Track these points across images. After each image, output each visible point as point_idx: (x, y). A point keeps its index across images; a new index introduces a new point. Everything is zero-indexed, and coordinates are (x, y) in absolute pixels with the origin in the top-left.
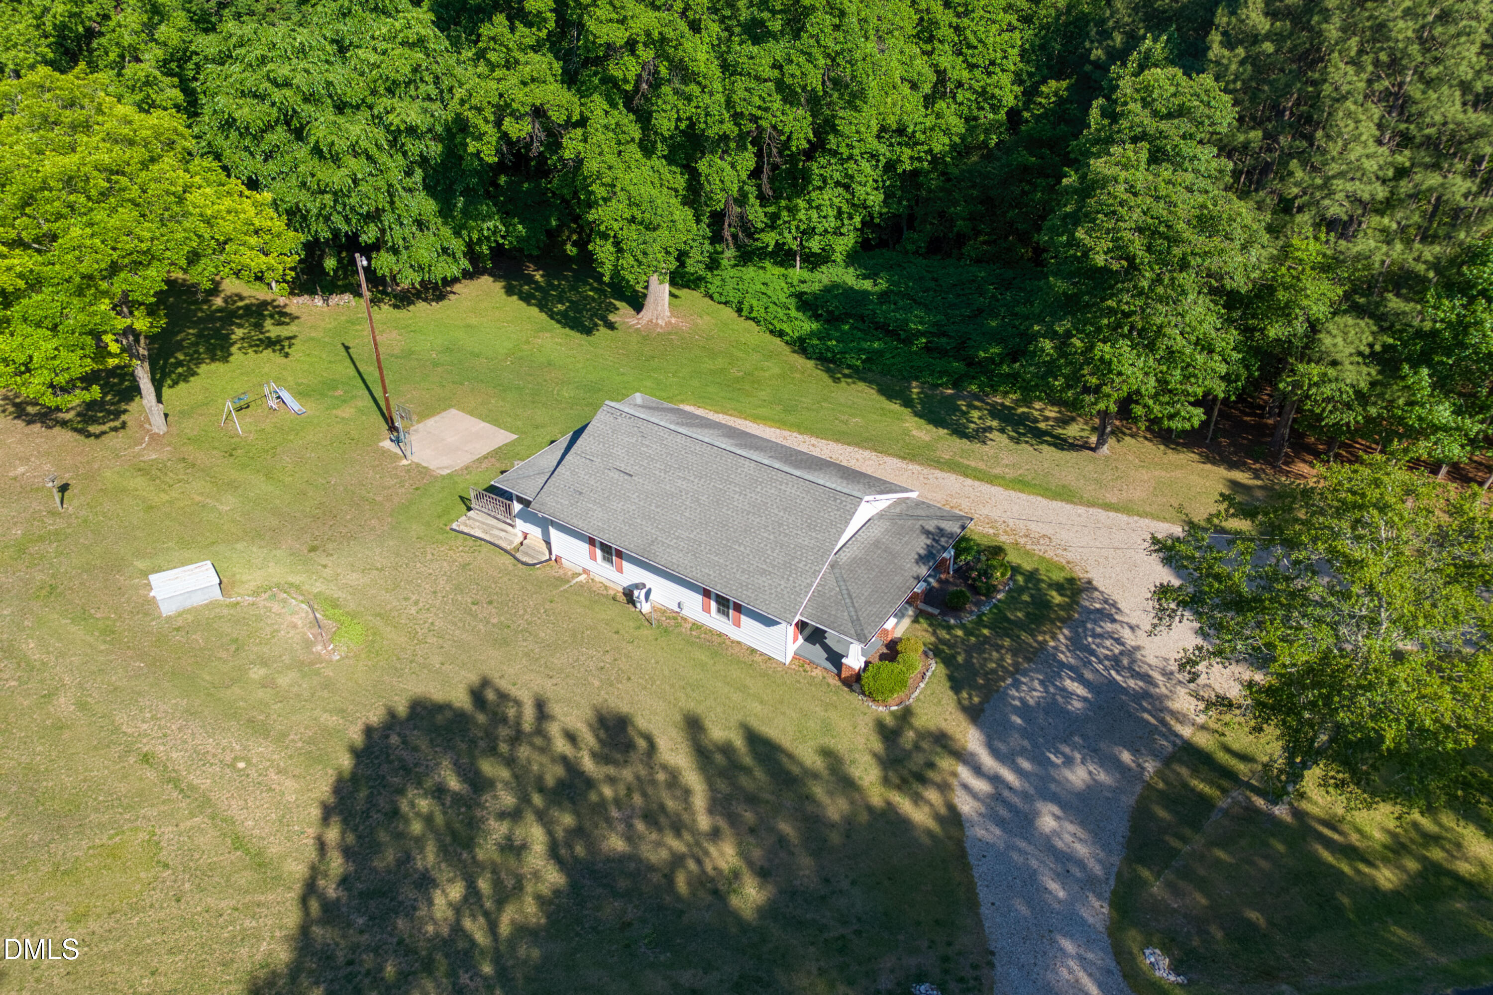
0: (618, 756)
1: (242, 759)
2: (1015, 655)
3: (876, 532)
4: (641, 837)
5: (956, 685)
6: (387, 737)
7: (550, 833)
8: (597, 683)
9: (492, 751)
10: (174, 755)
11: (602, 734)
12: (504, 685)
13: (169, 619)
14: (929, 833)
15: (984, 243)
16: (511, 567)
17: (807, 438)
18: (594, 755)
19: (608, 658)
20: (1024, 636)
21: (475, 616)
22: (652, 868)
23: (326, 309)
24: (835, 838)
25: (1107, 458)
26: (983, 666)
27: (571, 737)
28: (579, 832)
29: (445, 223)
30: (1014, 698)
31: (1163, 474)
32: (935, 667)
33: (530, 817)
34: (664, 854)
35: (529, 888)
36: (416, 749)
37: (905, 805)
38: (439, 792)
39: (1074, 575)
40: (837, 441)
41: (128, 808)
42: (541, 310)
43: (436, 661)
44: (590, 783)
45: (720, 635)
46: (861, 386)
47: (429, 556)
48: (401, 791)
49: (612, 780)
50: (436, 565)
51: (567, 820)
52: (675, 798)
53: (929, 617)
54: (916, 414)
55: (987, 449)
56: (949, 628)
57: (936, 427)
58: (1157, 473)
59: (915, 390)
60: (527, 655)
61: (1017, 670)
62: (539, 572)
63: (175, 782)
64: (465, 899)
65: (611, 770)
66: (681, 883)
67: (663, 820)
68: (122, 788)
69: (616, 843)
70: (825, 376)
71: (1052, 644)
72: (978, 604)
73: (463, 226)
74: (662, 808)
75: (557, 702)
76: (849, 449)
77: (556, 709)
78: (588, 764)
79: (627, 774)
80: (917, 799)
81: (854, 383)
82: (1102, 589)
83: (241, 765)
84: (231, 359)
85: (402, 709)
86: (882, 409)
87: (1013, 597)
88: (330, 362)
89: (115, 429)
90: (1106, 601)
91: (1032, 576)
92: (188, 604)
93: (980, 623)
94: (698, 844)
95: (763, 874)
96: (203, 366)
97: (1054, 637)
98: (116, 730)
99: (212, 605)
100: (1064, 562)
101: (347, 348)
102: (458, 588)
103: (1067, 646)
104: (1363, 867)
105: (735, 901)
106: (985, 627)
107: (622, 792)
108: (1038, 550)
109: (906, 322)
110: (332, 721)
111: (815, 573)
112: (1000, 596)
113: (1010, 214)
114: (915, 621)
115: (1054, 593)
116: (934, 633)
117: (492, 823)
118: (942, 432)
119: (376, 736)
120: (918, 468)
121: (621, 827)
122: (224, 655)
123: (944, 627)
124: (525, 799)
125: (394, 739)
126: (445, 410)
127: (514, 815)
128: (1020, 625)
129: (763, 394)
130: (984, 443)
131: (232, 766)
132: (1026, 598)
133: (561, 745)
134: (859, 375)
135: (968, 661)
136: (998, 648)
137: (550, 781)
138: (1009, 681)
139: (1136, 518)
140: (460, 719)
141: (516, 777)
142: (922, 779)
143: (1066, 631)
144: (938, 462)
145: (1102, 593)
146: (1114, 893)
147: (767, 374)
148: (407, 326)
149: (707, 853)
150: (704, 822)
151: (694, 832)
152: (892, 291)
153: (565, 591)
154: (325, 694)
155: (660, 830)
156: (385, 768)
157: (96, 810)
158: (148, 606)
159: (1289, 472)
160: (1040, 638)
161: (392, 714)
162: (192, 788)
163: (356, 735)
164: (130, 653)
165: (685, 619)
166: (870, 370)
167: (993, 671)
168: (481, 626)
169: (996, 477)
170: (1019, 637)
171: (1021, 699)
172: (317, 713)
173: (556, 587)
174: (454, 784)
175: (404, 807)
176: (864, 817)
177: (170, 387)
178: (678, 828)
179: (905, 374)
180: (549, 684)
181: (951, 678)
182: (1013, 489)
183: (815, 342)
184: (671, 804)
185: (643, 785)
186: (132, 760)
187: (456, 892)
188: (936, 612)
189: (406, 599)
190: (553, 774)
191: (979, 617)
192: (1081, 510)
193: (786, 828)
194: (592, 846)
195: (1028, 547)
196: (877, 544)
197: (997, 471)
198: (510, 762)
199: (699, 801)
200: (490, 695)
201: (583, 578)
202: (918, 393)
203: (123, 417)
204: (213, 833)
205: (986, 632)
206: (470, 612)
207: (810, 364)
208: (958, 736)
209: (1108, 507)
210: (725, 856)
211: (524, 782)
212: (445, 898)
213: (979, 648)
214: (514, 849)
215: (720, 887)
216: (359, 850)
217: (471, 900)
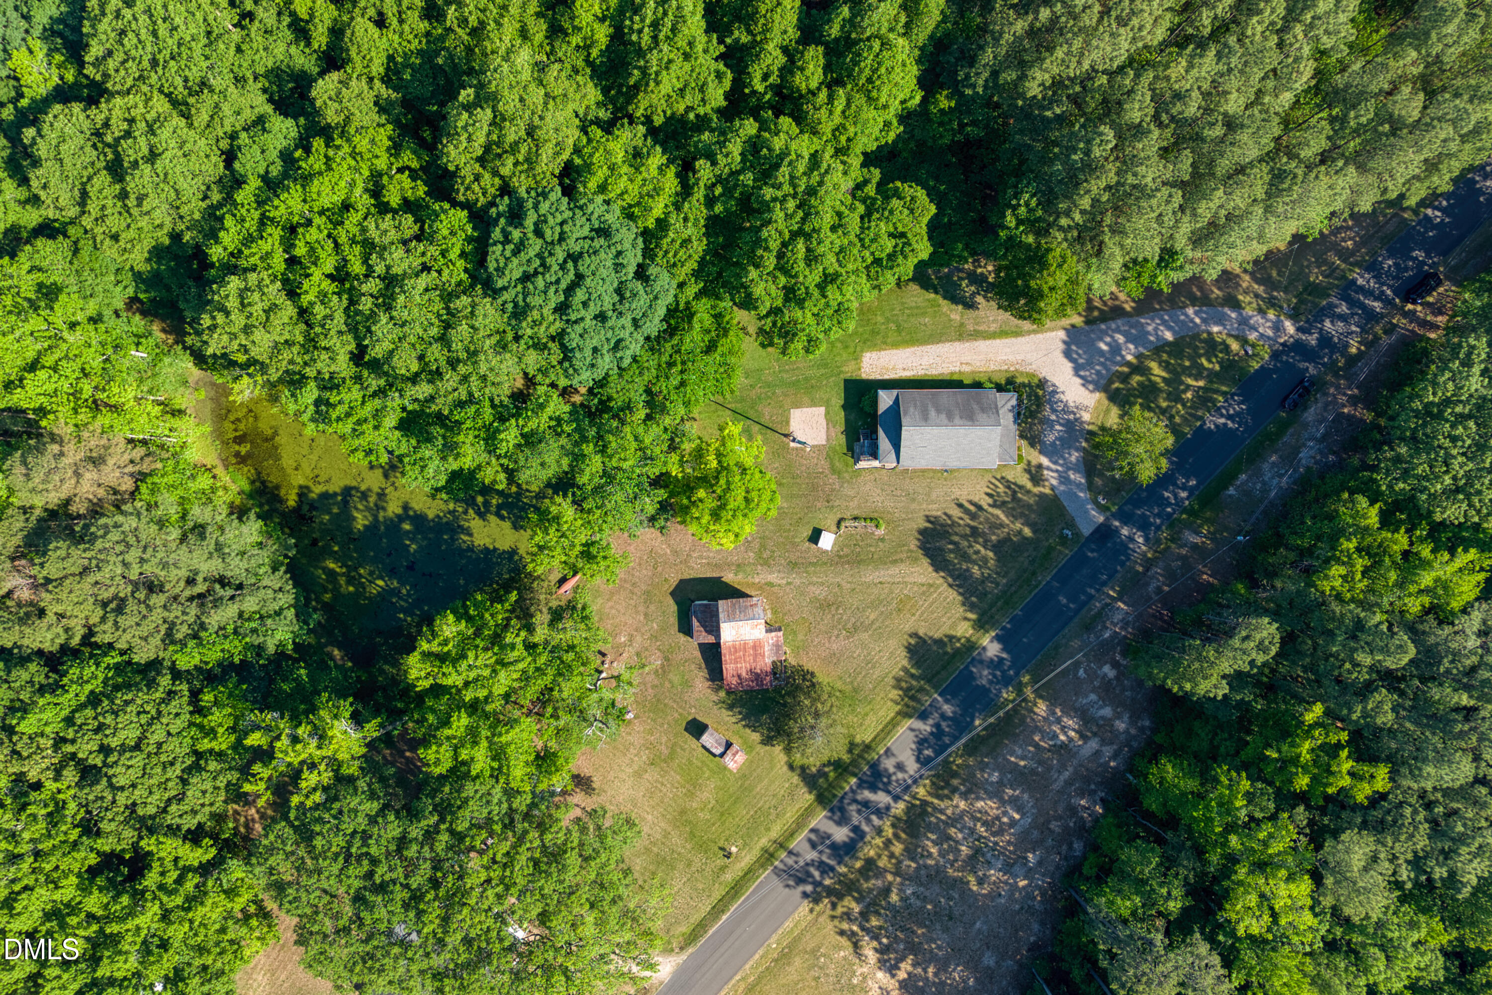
0: (974, 516)
1: (900, 570)
2: (1040, 425)
4: (997, 533)
5: (1032, 446)
6: (923, 544)
7: (980, 544)
8: (948, 499)
9: (949, 534)
10: (885, 579)
11: (965, 513)
12: (931, 514)
13: (835, 551)
14: (1051, 495)
17: (921, 348)
18: (969, 520)
20: (1039, 416)
22: (1005, 539)
24: (1035, 508)
26: (1034, 434)
27: (960, 519)
28: (985, 541)
30: (1046, 441)
32: (1025, 443)
33: (973, 544)
34: (1005, 534)
35: (988, 558)
36: (933, 544)
37: (1042, 490)
38: (951, 551)
39: (1039, 377)
41: (892, 593)
44: (976, 528)
47: (862, 483)
48: (943, 556)
49: (979, 524)
50: (867, 485)
51: (981, 540)
52: (996, 520)
54: (944, 298)
55: (980, 312)
57: (956, 305)
59: (933, 277)
61: (1043, 430)
63: (893, 583)
66: (1012, 537)
67: (998, 526)
68: (885, 591)
69: (995, 538)
71: (1047, 414)
75: (946, 510)
76: (940, 346)
77: (949, 513)
78: (972, 523)
79: (981, 520)
80: (1043, 486)
82: (1049, 379)
83: (902, 572)
85: (918, 536)
86: (930, 301)
87: (1029, 399)
90: (1053, 386)
91: (1029, 385)
92: (833, 544)
94: (1009, 527)
95: (1025, 525)
97: (1046, 411)
98: (866, 583)
99: (837, 540)
100: (1033, 371)
102: (883, 490)
103: (1050, 413)
105: (1025, 535)
106: (1028, 417)
107: (984, 525)
108: (1024, 370)
110: (908, 550)
115: (1037, 390)
117: (967, 550)
118: (962, 308)
119: (922, 546)
120: (968, 344)
121: (992, 533)
124: (968, 540)
125: (926, 544)
126: (789, 413)
127: (970, 546)
128: (1036, 412)
130: (978, 308)
131: (900, 573)
132: (1033, 397)
133: (961, 522)
135: (1030, 435)
136: (1035, 424)
137: (968, 533)
138: (1043, 436)
139: (1045, 334)
140: (933, 530)
141: (960, 536)
142: (1041, 480)
143: (1048, 406)
144: (971, 335)
145: (1050, 381)
146: (1088, 487)
149: (1012, 528)
150: (1007, 521)
151: (1006, 525)
155: (999, 529)
156: (934, 553)
158: (826, 553)
160: (1043, 414)
161: (918, 539)
163: (918, 550)
167: (1038, 435)
169: (994, 333)
170: (1037, 417)
171: (1048, 441)
174: (951, 547)
175: (948, 559)
176: (1037, 499)
178: (1002, 526)
180: (940, 507)
181: (1030, 444)
182: (1003, 338)
184: (996, 522)
185: (986, 520)
186: (878, 585)
187: (976, 568)
190: (967, 531)
192: (1027, 339)
193: (1023, 511)
194: (990, 542)
197: (992, 328)
198: (956, 534)
199: (1002, 517)
200: (932, 519)
204: (914, 587)
208: (1041, 463)
209: (1035, 332)
210: (1018, 526)
211: (964, 537)
212: (975, 570)
213: (1031, 429)
214: (977, 552)
215: (1020, 532)
216: (951, 573)
217: (980, 567)
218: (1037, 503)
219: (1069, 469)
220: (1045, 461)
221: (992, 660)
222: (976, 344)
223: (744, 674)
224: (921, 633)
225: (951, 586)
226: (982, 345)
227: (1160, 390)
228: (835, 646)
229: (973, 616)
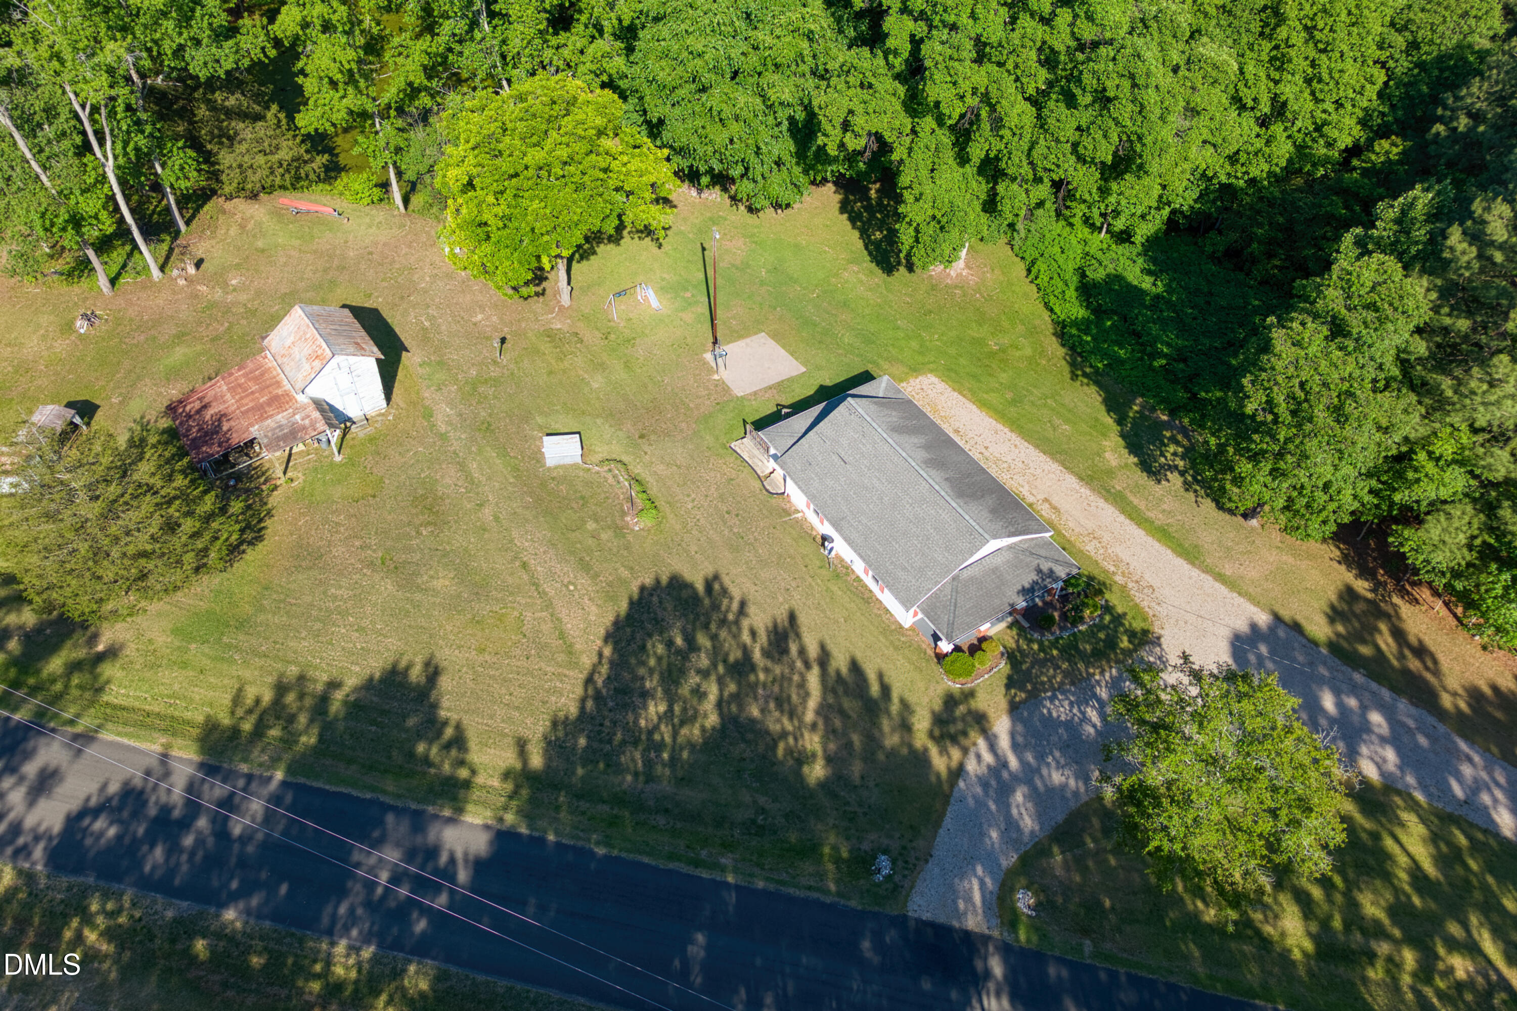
0: (776, 656)
1: (573, 584)
2: (1065, 677)
3: (998, 560)
4: (770, 712)
5: (1010, 683)
6: (652, 595)
7: (721, 690)
8: (781, 599)
9: (706, 627)
10: (539, 569)
11: (772, 637)
12: (726, 581)
13: (549, 469)
14: (938, 775)
15: (1276, 267)
16: (758, 491)
17: (1014, 436)
18: (762, 649)
19: (794, 584)
20: (1081, 666)
21: (725, 523)
22: (767, 732)
23: (698, 200)
24: (881, 756)
25: (1253, 529)
26: (1037, 677)
27: (753, 633)
28: (735, 697)
29: (798, 164)
30: (1044, 707)
31: (1291, 560)
32: (1003, 666)
33: (713, 678)
34: (778, 727)
35: (700, 720)
36: (665, 609)
37: (934, 751)
38: (670, 643)
39: (1151, 628)
40: (1037, 446)
41: (511, 594)
42: (861, 237)
43: (693, 548)
44: (753, 668)
45: (871, 591)
46: (1093, 389)
47: (711, 466)
48: (650, 636)
49: (767, 670)
50: (712, 474)
51: (732, 687)
52: (798, 694)
53: (1021, 629)
54: (1123, 436)
55: (1158, 490)
56: (1030, 641)
57: (1130, 453)
58: (1284, 558)
59: (1135, 408)
60: (747, 563)
61: (1061, 688)
62: (774, 501)
63: (536, 585)
64: (665, 713)
65: (769, 664)
66: (781, 746)
67: (786, 707)
68: (510, 580)
69: (755, 712)
70: (1066, 369)
71: (1097, 677)
72: (1062, 629)
73: (812, 167)
74: (789, 697)
75: (754, 604)
76: (1042, 457)
77: (752, 609)
78: (757, 655)
79: (778, 670)
80: (943, 751)
81: (1088, 385)
82: (1164, 646)
83: (572, 588)
84: (622, 242)
85: (664, 580)
86: (1097, 420)
87: (1092, 631)
88: (689, 261)
89: (537, 294)
90: (1160, 658)
91: (1118, 619)
92: (562, 463)
93: (1054, 644)
94: (799, 728)
95: (829, 760)
96: (602, 246)
97: (1102, 673)
98: (511, 541)
99: (575, 466)
100: (1151, 613)
101: (704, 249)
102: (722, 498)
103: (1107, 682)
104: (1200, 904)
105: (806, 769)
106: (1057, 648)
107: (770, 679)
108: (1138, 597)
109: (1156, 339)
110: (625, 573)
111: (937, 583)
112: (1082, 628)
113: (1306, 252)
114: (1010, 627)
115: (1125, 638)
116: (1017, 642)
117: (693, 672)
118: (1133, 459)
119: (646, 593)
120: (1088, 492)
121: (761, 701)
122: (575, 505)
123: (1026, 638)
124: (715, 665)
125: (655, 599)
126: (756, 333)
127: (705, 674)
128: (1083, 656)
129: (1004, 377)
130: (1159, 482)
131: (567, 586)
132: (1102, 635)
133: (746, 637)
134: (1096, 379)
135: (1029, 670)
136: (1057, 667)
137: (732, 658)
138: (1049, 694)
139: (1235, 595)
140: (695, 598)
141: (714, 647)
142: (954, 739)
143: (1114, 671)
144: (1108, 491)
145: (1162, 649)
146: (1026, 852)
147: (1018, 353)
148: (753, 235)
149: (802, 735)
150: (809, 717)
151: (801, 721)
152: (1163, 297)
153: (785, 522)
154: (625, 553)
155: (782, 712)
156: (645, 616)
157: (496, 589)
158: (538, 457)
159: (1408, 593)
160: (1091, 671)
161: (658, 581)
162: (546, 594)
163: (635, 589)
164: (525, 489)
165: (853, 571)
166: (1108, 374)
167: (1043, 683)
168: (726, 532)
169: (1146, 520)
170: (1076, 664)
171: (1049, 710)
172: (618, 565)
173: (781, 517)
174: (679, 641)
175: (649, 646)
176: (905, 751)
177: (578, 262)
178: (792, 715)
179: (1134, 388)
180: (753, 589)
181: (1009, 678)
182: (1153, 536)
183: (1074, 331)
184: (794, 697)
185: (784, 679)
186: (517, 564)
187: (662, 708)
188: (1026, 625)
189: (688, 496)
190: (735, 655)
191: (1057, 639)
192: (1195, 572)
193: (856, 739)
194: (741, 707)
195: (1132, 592)
196: (995, 570)
197: (1150, 515)
198: (714, 638)
199: (812, 704)
200: (717, 586)
201: (799, 515)
202: (1137, 412)
203: (545, 284)
204: (550, 625)
205: (1055, 652)
206: (722, 517)
207: (1061, 351)
208: (992, 720)
209: (1220, 578)
210: (813, 742)
211: (717, 654)
212: (655, 708)
213: (1043, 663)
214: (699, 694)
215: (802, 759)
216: (619, 664)
217: (668, 715)
218: (892, 753)
219: (1030, 782)
220: (1002, 726)
221: (432, 852)
222: (1101, 503)
223: (208, 414)
224: (445, 682)
225: (589, 680)
226: (1108, 513)
227: (1387, 877)
228: (339, 551)
229: (536, 761)
